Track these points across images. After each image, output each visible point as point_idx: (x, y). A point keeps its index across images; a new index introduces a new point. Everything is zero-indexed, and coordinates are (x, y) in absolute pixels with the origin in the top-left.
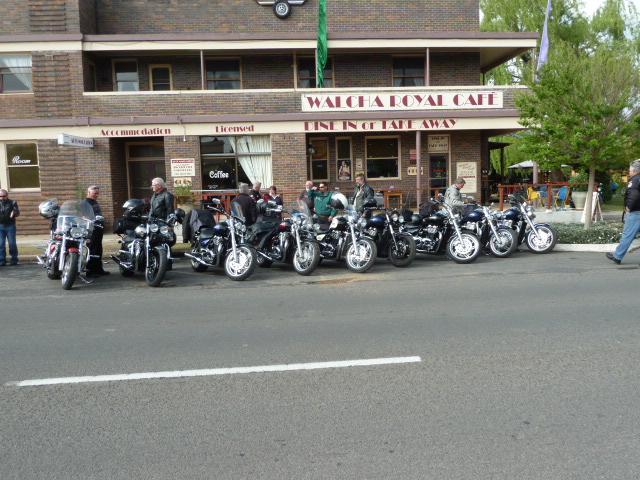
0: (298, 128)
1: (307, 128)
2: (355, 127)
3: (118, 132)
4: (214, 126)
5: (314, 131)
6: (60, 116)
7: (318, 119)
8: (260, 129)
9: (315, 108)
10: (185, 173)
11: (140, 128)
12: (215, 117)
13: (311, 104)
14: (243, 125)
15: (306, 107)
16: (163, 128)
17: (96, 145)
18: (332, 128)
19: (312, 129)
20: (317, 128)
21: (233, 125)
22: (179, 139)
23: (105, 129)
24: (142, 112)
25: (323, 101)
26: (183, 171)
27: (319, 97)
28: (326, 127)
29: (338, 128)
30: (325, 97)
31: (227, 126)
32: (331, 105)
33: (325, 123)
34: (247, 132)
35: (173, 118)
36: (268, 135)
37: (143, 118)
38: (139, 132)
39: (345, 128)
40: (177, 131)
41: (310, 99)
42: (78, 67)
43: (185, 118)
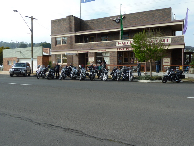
0: (115, 50)
1: (117, 50)
2: (129, 49)
3: (80, 52)
4: (98, 50)
5: (119, 51)
6: (70, 49)
7: (120, 48)
8: (107, 50)
9: (119, 45)
10: (92, 60)
11: (84, 51)
12: (98, 48)
13: (119, 44)
14: (103, 50)
15: (117, 45)
16: (88, 51)
17: (76, 54)
18: (123, 50)
19: (119, 50)
20: (120, 50)
21: (101, 50)
22: (91, 53)
23: (78, 51)
24: (84, 47)
25: (121, 43)
26: (91, 60)
27: (120, 42)
28: (122, 49)
29: (125, 50)
30: (122, 42)
31: (100, 50)
32: (123, 44)
33: (122, 48)
34: (104, 51)
35: (90, 48)
36: (109, 52)
37: (85, 49)
38: (84, 52)
39: (126, 50)
40: (91, 51)
41: (118, 43)
42: (74, 39)
43: (92, 48)
